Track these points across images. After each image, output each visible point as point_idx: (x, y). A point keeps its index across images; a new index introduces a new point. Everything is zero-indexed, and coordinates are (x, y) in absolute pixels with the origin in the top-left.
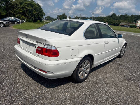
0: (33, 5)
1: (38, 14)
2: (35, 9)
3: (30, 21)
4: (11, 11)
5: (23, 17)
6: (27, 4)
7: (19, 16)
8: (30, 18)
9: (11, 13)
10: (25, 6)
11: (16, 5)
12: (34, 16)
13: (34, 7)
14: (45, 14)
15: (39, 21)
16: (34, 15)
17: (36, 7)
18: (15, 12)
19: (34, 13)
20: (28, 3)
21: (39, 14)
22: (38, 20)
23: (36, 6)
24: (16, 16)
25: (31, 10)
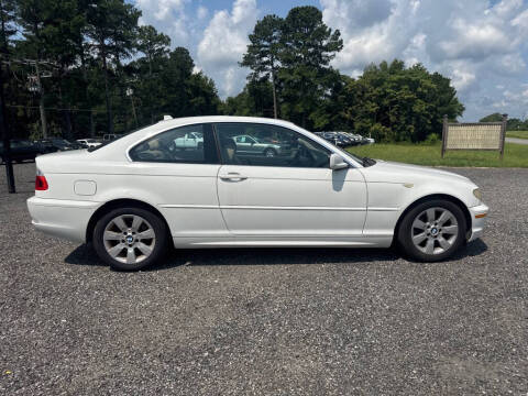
0: (418, 81)
1: (431, 110)
2: (421, 96)
3: (402, 138)
4: (343, 114)
5: (377, 126)
6: (394, 82)
7: (364, 125)
8: (403, 128)
9: (344, 119)
10: (388, 91)
11: (359, 93)
12: (418, 120)
13: (420, 89)
14: (464, 109)
15: (434, 136)
16: (418, 116)
17: (425, 87)
18: (354, 114)
19: (416, 109)
20: (400, 79)
21: (436, 110)
22: (430, 132)
23: (428, 83)
24: (357, 125)
25: (408, 100)
